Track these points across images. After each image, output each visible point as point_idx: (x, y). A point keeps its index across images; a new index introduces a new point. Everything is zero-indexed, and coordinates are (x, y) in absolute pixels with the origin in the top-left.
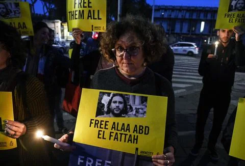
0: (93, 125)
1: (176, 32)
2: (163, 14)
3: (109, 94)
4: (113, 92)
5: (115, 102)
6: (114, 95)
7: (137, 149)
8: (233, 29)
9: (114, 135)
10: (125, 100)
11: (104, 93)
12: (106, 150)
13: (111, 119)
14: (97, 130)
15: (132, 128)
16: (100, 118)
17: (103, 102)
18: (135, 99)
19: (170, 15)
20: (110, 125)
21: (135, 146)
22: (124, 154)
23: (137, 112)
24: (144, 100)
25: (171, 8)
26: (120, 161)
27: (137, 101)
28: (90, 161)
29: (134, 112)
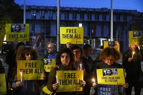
0: (103, 79)
1: (52, 35)
2: (35, 15)
3: (106, 70)
4: (107, 69)
5: (108, 72)
6: (107, 70)
7: (118, 83)
8: (137, 44)
9: (110, 80)
10: (111, 71)
11: (104, 70)
12: (109, 85)
13: (108, 76)
14: (104, 80)
15: (115, 78)
16: (104, 76)
17: (104, 72)
18: (114, 70)
19: (44, 17)
20: (108, 78)
21: (117, 82)
22: (114, 85)
23: (115, 73)
24: (116, 70)
25: (43, 8)
26: (113, 87)
27: (115, 70)
28: (104, 89)
29: (114, 73)
